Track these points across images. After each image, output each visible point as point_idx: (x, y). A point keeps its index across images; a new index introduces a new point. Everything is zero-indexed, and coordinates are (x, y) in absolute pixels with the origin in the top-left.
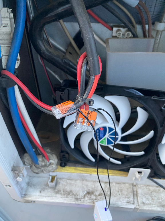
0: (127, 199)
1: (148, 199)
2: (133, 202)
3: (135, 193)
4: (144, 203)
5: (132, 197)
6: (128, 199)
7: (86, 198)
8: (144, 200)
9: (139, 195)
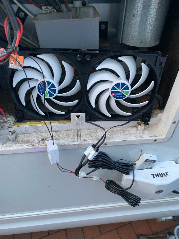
0: (72, 139)
1: (88, 137)
2: (77, 140)
3: (79, 135)
4: (85, 140)
5: (77, 138)
6: (74, 139)
7: (41, 143)
8: (85, 138)
9: (82, 136)
